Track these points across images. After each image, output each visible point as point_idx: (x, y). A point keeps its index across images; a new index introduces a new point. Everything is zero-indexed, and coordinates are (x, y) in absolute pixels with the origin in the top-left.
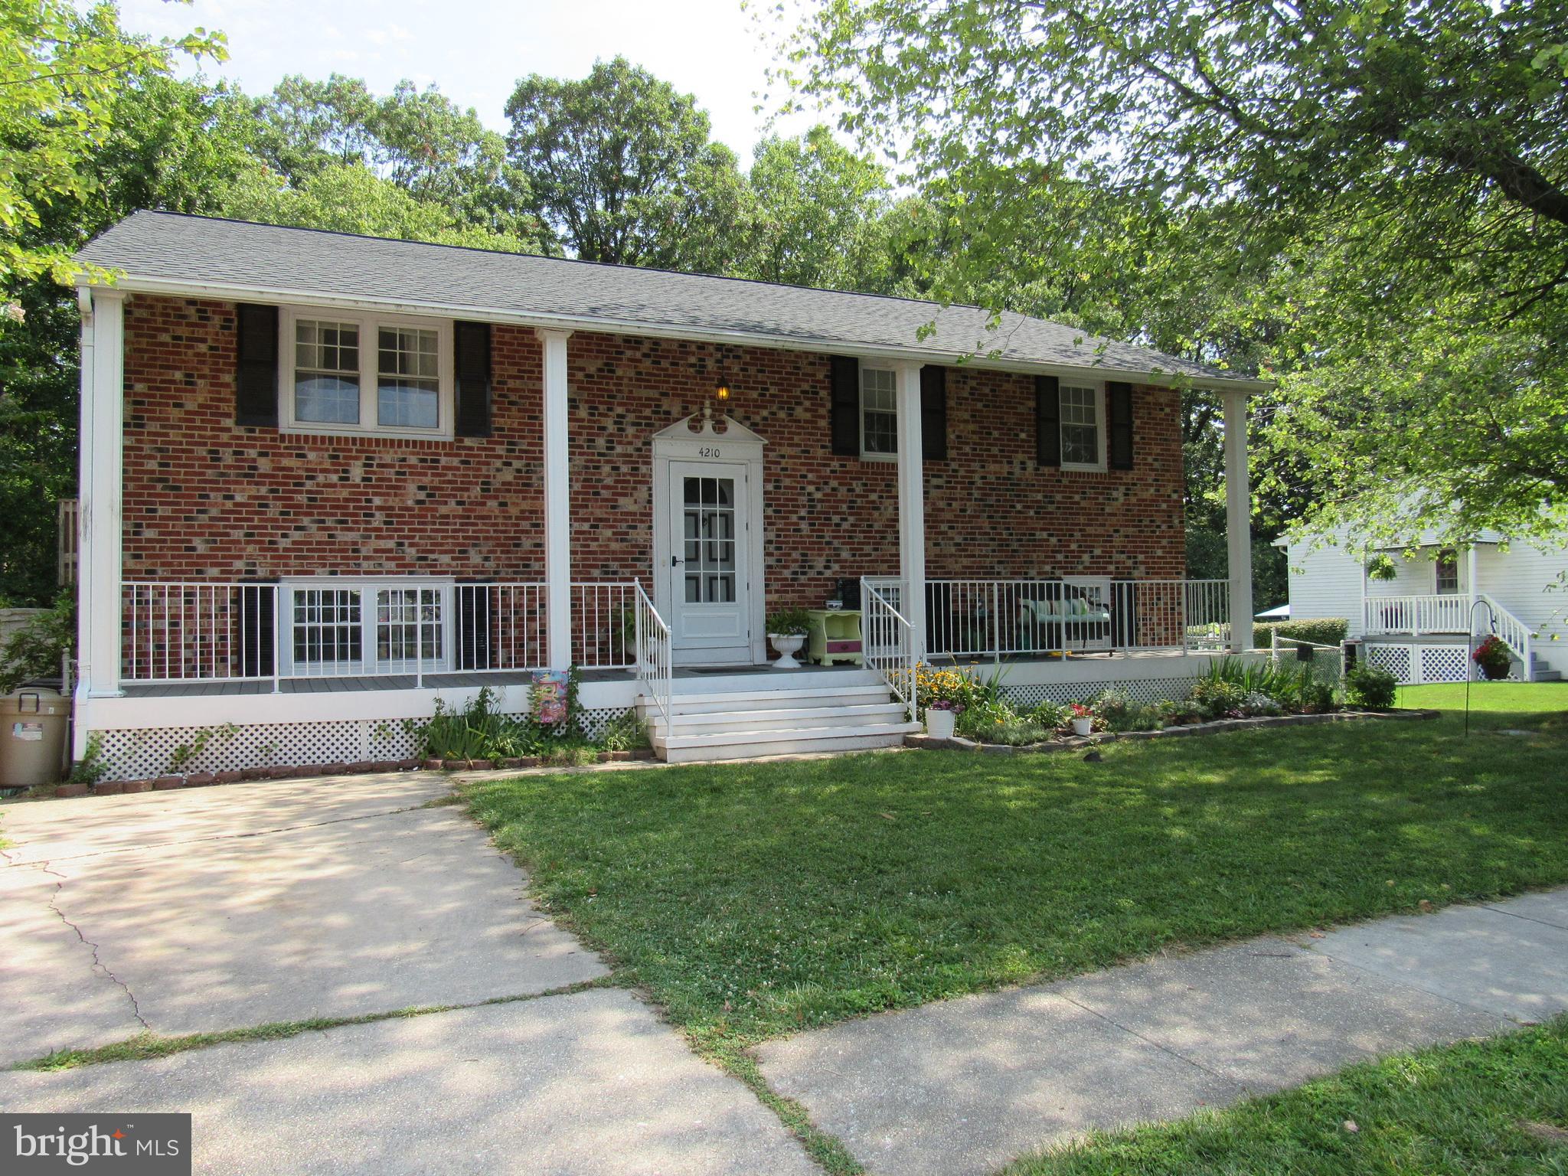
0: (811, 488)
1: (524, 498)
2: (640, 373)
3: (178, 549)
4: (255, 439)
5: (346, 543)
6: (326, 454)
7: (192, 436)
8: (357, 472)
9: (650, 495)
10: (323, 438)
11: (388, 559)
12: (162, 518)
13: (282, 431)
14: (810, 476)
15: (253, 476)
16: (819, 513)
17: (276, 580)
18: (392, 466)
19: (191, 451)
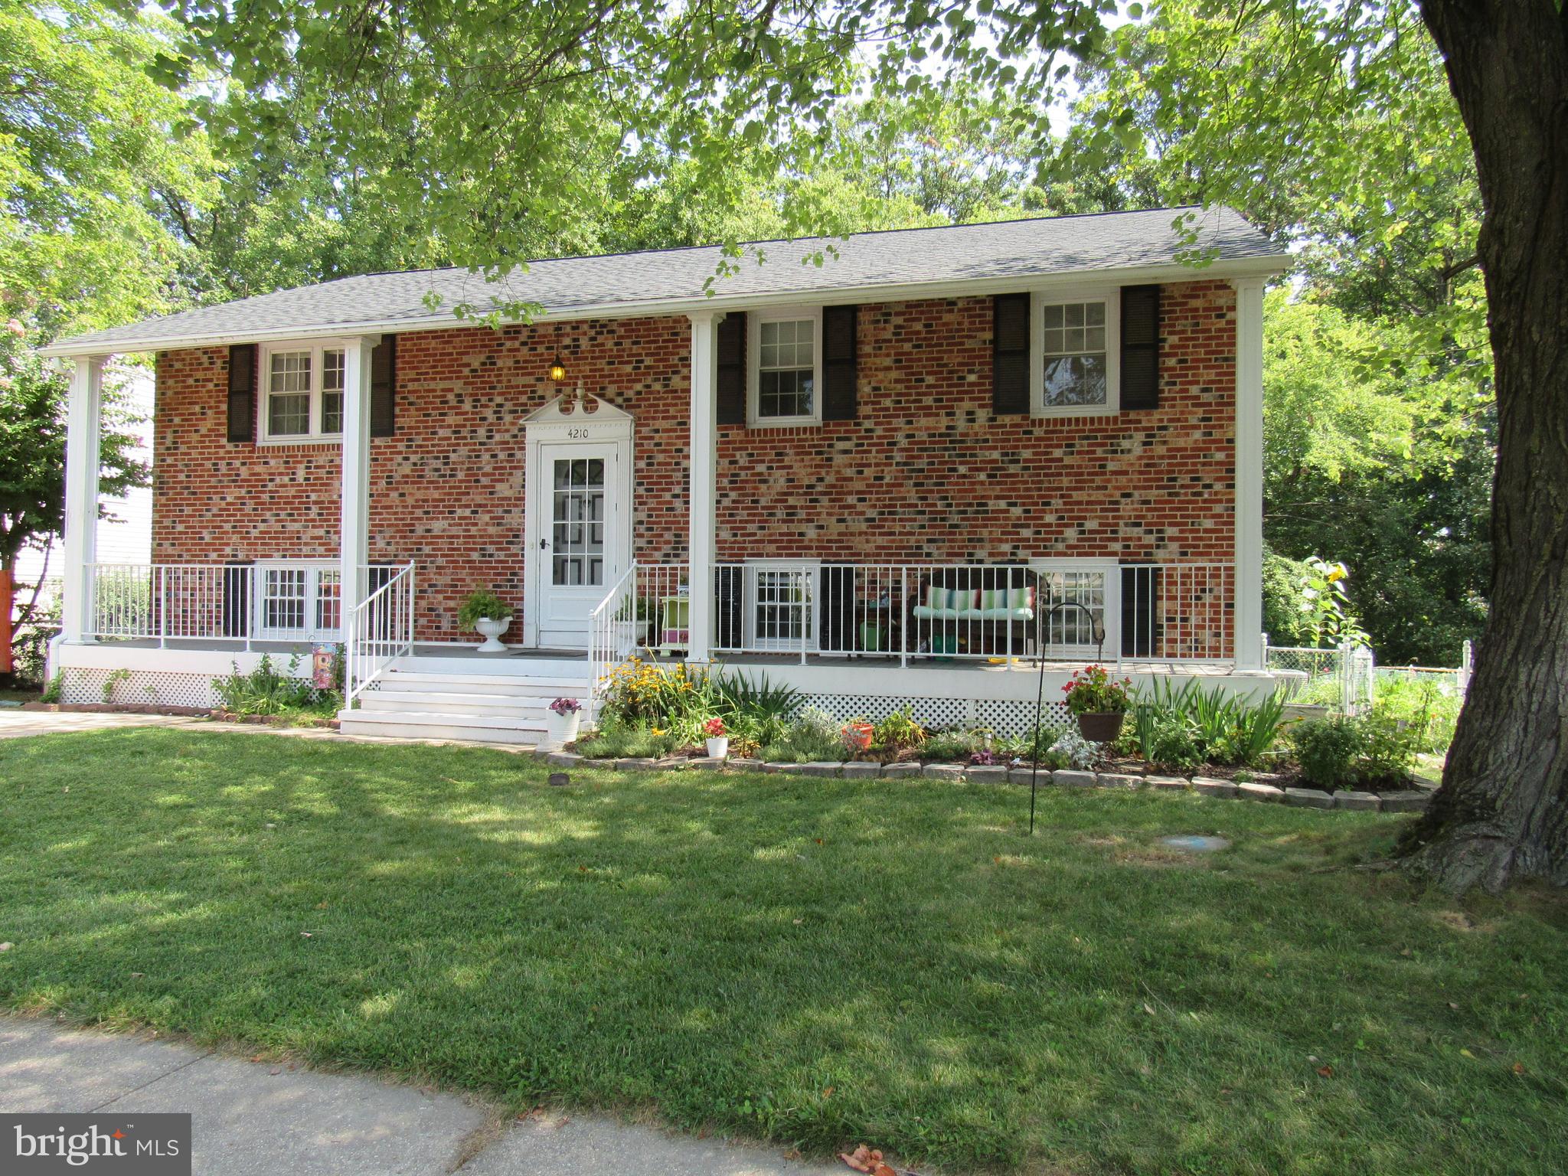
1: (419, 489)
2: (517, 362)
4: (240, 452)
5: (293, 532)
6: (283, 461)
7: (204, 453)
8: (301, 474)
9: (524, 480)
10: (279, 447)
12: (187, 516)
13: (257, 444)
15: (237, 481)
17: (252, 562)
18: (323, 467)
19: (203, 465)
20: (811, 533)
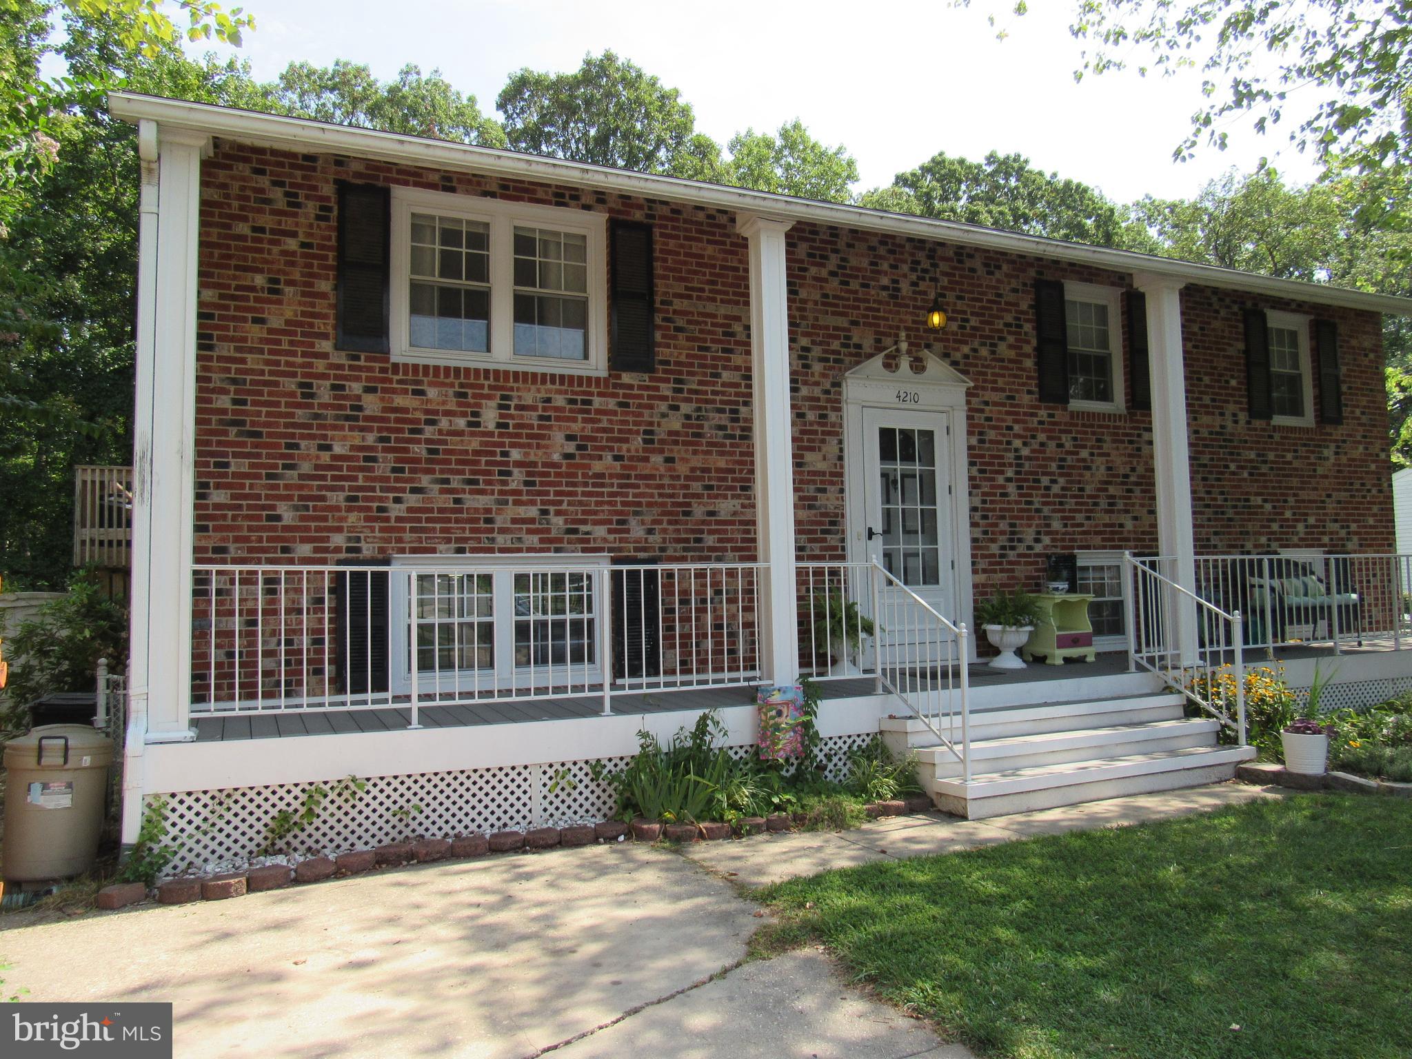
0: (1017, 443)
1: (695, 452)
2: (826, 296)
3: (259, 518)
4: (360, 368)
5: (476, 510)
6: (451, 391)
7: (278, 363)
8: (490, 416)
9: (841, 450)
10: (447, 369)
11: (529, 532)
12: (235, 475)
13: (394, 359)
14: (1016, 427)
15: (356, 419)
16: (1027, 473)
17: (387, 562)
18: (534, 408)
19: (276, 384)
20: (1129, 525)
